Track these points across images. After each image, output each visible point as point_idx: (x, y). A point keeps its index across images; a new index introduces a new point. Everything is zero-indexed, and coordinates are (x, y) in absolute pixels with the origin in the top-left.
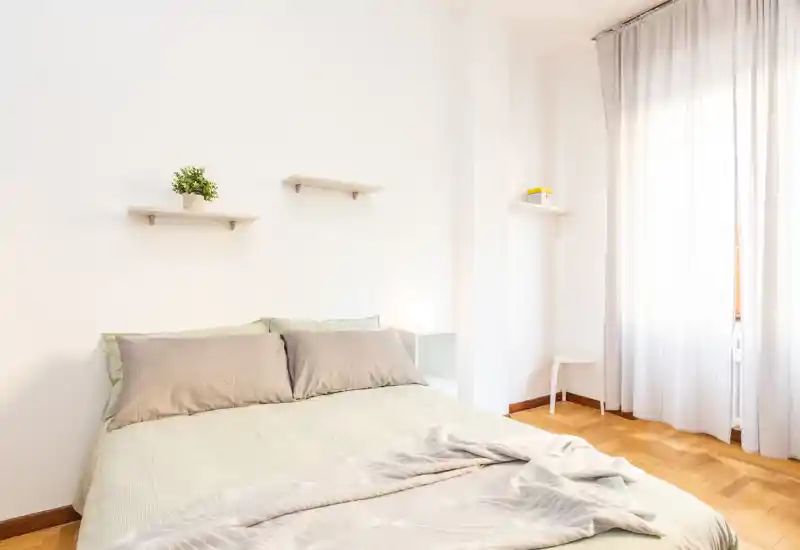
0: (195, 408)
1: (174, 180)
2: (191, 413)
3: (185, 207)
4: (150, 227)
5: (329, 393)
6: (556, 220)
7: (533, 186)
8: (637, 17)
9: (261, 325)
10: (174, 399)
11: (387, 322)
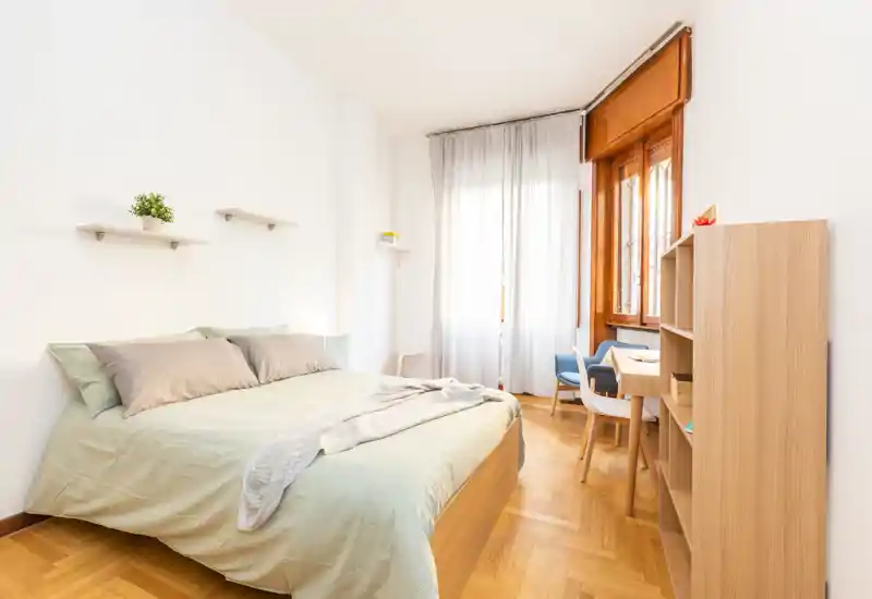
0: (189, 396)
1: (135, 203)
2: (187, 399)
3: (145, 229)
4: (98, 243)
5: (281, 379)
6: (399, 254)
7: (388, 230)
8: (453, 131)
9: (197, 333)
10: (173, 392)
11: (293, 329)
